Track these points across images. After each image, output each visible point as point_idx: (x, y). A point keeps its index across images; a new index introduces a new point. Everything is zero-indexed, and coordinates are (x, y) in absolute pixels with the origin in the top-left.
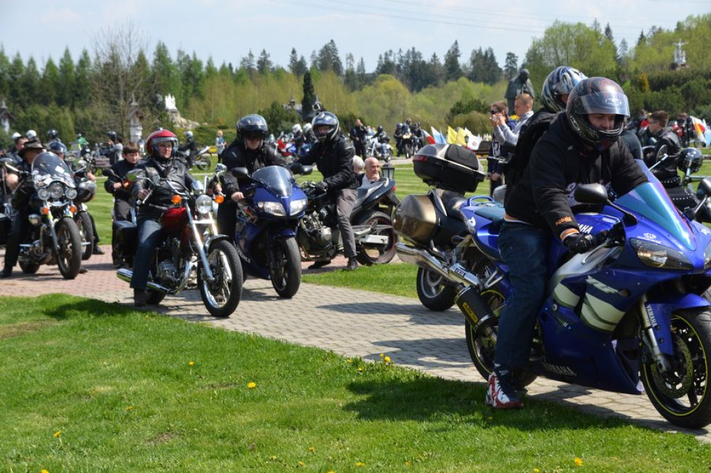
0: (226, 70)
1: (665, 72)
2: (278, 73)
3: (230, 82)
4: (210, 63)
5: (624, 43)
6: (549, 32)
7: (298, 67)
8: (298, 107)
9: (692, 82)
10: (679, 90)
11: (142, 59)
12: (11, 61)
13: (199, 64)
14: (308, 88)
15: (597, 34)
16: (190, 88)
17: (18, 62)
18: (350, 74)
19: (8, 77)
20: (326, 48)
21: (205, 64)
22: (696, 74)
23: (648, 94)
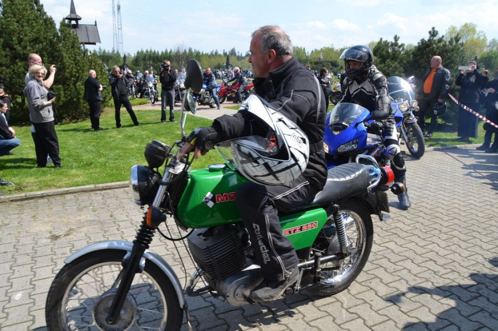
0: (207, 55)
1: (318, 60)
2: (220, 56)
3: (208, 58)
4: (203, 52)
5: (308, 52)
7: (225, 54)
8: (225, 64)
9: (324, 63)
11: (185, 51)
13: (200, 53)
14: (228, 59)
15: (302, 49)
18: (238, 56)
20: (233, 49)
21: (201, 53)
22: (325, 61)
23: (314, 65)
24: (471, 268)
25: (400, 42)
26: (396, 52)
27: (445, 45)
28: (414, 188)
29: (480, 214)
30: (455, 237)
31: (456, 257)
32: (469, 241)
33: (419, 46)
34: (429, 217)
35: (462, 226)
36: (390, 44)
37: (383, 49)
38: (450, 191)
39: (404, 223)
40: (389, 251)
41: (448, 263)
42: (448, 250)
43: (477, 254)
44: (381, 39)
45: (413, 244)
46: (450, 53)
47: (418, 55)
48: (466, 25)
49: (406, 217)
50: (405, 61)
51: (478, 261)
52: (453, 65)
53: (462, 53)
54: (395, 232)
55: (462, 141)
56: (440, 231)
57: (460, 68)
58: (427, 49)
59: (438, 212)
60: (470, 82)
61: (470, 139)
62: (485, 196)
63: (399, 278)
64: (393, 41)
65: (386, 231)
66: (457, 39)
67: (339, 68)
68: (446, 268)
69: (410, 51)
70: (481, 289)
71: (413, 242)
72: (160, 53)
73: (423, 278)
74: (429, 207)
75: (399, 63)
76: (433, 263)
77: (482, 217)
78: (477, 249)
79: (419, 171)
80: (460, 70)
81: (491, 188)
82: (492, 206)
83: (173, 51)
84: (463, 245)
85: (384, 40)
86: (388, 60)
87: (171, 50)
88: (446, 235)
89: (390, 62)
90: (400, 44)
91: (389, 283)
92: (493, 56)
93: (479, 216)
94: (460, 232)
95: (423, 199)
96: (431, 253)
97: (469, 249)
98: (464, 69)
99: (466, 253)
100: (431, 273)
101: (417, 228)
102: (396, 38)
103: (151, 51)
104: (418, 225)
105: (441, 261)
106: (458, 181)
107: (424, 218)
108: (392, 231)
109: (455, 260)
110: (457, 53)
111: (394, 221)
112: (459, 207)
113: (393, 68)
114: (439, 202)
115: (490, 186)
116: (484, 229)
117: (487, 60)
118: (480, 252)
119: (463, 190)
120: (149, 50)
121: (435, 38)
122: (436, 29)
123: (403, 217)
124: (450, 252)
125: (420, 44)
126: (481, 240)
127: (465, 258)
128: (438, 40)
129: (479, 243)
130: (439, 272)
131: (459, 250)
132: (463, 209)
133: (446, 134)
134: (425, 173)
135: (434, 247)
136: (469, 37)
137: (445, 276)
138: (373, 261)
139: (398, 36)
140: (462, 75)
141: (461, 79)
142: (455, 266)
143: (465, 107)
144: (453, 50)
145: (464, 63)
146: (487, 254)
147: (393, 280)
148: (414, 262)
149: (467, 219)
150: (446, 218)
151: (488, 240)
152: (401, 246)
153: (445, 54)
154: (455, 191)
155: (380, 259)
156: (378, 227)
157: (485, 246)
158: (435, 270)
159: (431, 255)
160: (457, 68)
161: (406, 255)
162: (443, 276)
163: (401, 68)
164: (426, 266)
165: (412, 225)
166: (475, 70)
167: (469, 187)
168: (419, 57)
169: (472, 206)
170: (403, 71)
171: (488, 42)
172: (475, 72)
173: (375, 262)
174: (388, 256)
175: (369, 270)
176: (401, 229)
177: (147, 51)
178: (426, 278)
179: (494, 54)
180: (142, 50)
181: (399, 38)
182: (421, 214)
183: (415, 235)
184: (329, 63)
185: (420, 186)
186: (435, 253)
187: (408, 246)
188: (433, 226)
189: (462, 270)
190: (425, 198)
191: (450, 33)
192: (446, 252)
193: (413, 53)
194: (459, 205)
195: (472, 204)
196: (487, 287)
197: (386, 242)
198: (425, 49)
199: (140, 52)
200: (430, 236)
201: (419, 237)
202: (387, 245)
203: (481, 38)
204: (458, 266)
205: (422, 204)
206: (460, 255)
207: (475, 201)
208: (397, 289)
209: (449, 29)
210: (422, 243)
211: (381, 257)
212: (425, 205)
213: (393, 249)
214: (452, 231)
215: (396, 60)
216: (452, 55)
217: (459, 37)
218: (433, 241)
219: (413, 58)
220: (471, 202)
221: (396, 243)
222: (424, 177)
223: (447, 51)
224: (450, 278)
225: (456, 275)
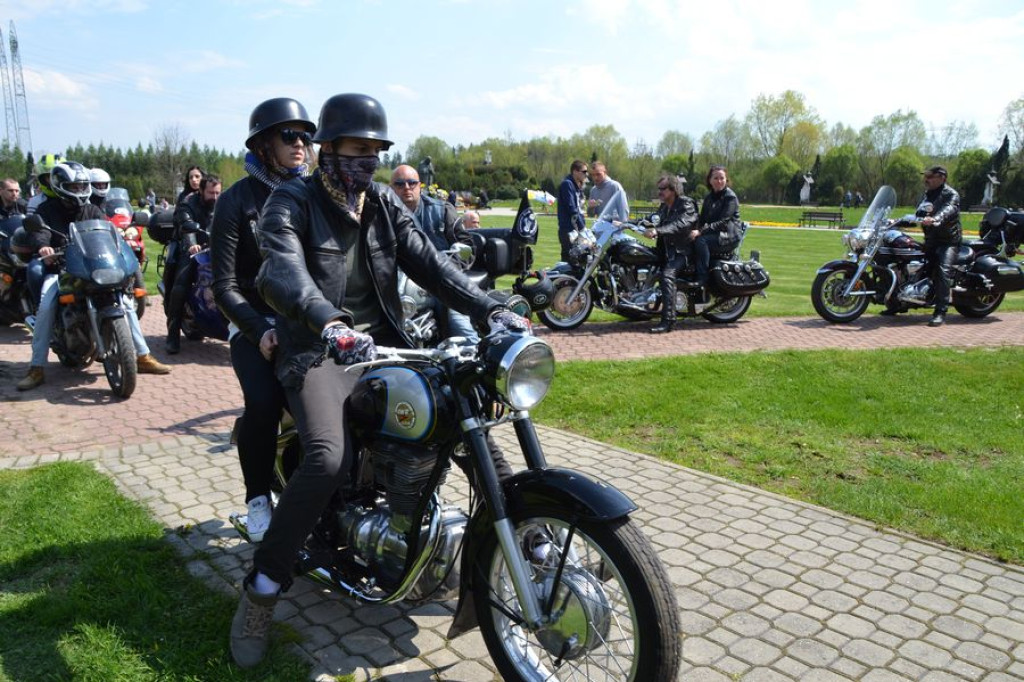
1: (481, 166)
4: (223, 152)
6: (418, 141)
9: (497, 172)
10: (491, 176)
11: (183, 150)
12: (107, 150)
13: (215, 153)
16: (212, 166)
17: (111, 150)
19: (105, 159)
21: (220, 153)
22: (498, 168)
23: (474, 177)
67: (528, 181)
72: (124, 153)
83: (155, 151)
87: (150, 146)
92: (850, 156)
103: (101, 148)
117: (839, 163)
120: (97, 147)
177: (91, 149)
180: (78, 144)
184: (507, 172)
199: (74, 150)
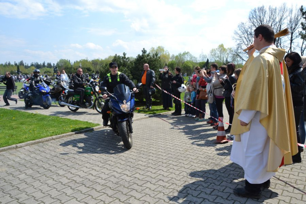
3: (3, 67)
8: (16, 71)
14: (18, 68)
20: (21, 61)
24: (182, 180)
25: (127, 56)
26: (125, 62)
27: (151, 58)
28: (145, 140)
29: (181, 149)
30: (171, 164)
31: (173, 176)
32: (178, 165)
33: (137, 58)
34: (155, 156)
35: (173, 157)
36: (121, 57)
37: (118, 61)
38: (164, 139)
39: (142, 161)
40: (137, 179)
41: (170, 180)
42: (168, 172)
43: (183, 171)
44: (116, 55)
45: (150, 172)
46: (154, 62)
47: (137, 63)
48: (159, 47)
49: (143, 158)
50: (130, 67)
51: (184, 175)
52: (156, 68)
53: (160, 62)
54: (138, 167)
55: (166, 110)
56: (162, 162)
57: (160, 70)
58: (142, 60)
59: (160, 152)
60: (166, 77)
61: (170, 108)
62: (182, 139)
63: (145, 194)
64: (123, 56)
65: (133, 167)
66: (157, 55)
68: (169, 183)
69: (133, 61)
70: (188, 190)
71: (149, 171)
73: (158, 191)
74: (154, 149)
75: (127, 68)
76: (161, 181)
77: (182, 151)
78: (183, 169)
79: (146, 130)
80: (160, 71)
81: (185, 134)
82: (186, 144)
84: (175, 168)
85: (118, 55)
86: (121, 67)
88: (166, 164)
89: (122, 68)
90: (127, 57)
91: (140, 199)
93: (180, 151)
94: (173, 161)
95: (151, 146)
96: (160, 176)
97: (179, 170)
98: (162, 70)
99: (177, 172)
100: (162, 188)
101: (150, 163)
102: (124, 54)
104: (150, 161)
105: (166, 180)
106: (167, 132)
107: (152, 156)
108: (136, 167)
109: (173, 177)
110: (157, 62)
111: (137, 161)
112: (170, 147)
113: (124, 71)
114: (159, 146)
115: (183, 133)
116: (184, 157)
117: (172, 65)
118: (185, 170)
119: (170, 137)
121: (145, 54)
122: (145, 49)
123: (141, 157)
124: (170, 173)
125: (138, 57)
126: (184, 164)
127: (178, 175)
128: (147, 55)
129: (183, 165)
130: (165, 186)
131: (174, 171)
132: (172, 148)
133: (157, 106)
134: (149, 130)
135: (161, 172)
136: (161, 53)
137: (170, 188)
138: (128, 187)
139: (125, 53)
140: (161, 74)
141: (161, 76)
142: (173, 181)
143: (165, 91)
144: (155, 61)
145: (161, 67)
146: (188, 171)
147: (142, 196)
148: (152, 183)
149: (175, 153)
150: (165, 154)
151: (187, 163)
152: (142, 175)
153: (151, 62)
154: (166, 138)
155: (133, 185)
156: (128, 165)
157: (186, 166)
158: (164, 185)
159: (160, 177)
160: (158, 70)
161: (147, 180)
162: (168, 188)
163: (129, 71)
164: (158, 184)
165: (147, 162)
166: (167, 71)
167: (173, 135)
168: (138, 64)
169: (176, 145)
170: (130, 72)
171: (171, 56)
172: (167, 72)
173: (130, 187)
174: (137, 182)
175: (127, 193)
176: (141, 165)
178: (159, 191)
179: (174, 62)
181: (126, 54)
182: (151, 154)
183: (149, 167)
185: (148, 138)
186: (162, 176)
187: (147, 174)
188: (158, 160)
189: (177, 182)
190: (151, 144)
191: (152, 51)
192: (167, 174)
193: (134, 63)
194: (170, 146)
195: (176, 144)
196: (191, 189)
197: (134, 174)
198: (141, 60)
200: (157, 166)
201: (152, 168)
202: (134, 176)
203: (167, 54)
204: (175, 180)
205: (150, 148)
206: (175, 174)
207: (177, 142)
208: (145, 201)
209: (151, 49)
210: (154, 171)
211: (133, 183)
212: (152, 148)
213: (139, 177)
214: (168, 161)
215: (125, 67)
216: (155, 63)
217: (157, 53)
218: (160, 169)
219: (135, 65)
220: (175, 143)
221: (140, 174)
222: (149, 133)
223: (152, 61)
224: (172, 188)
225: (175, 185)
